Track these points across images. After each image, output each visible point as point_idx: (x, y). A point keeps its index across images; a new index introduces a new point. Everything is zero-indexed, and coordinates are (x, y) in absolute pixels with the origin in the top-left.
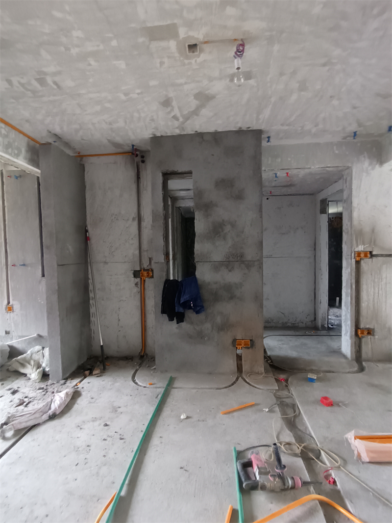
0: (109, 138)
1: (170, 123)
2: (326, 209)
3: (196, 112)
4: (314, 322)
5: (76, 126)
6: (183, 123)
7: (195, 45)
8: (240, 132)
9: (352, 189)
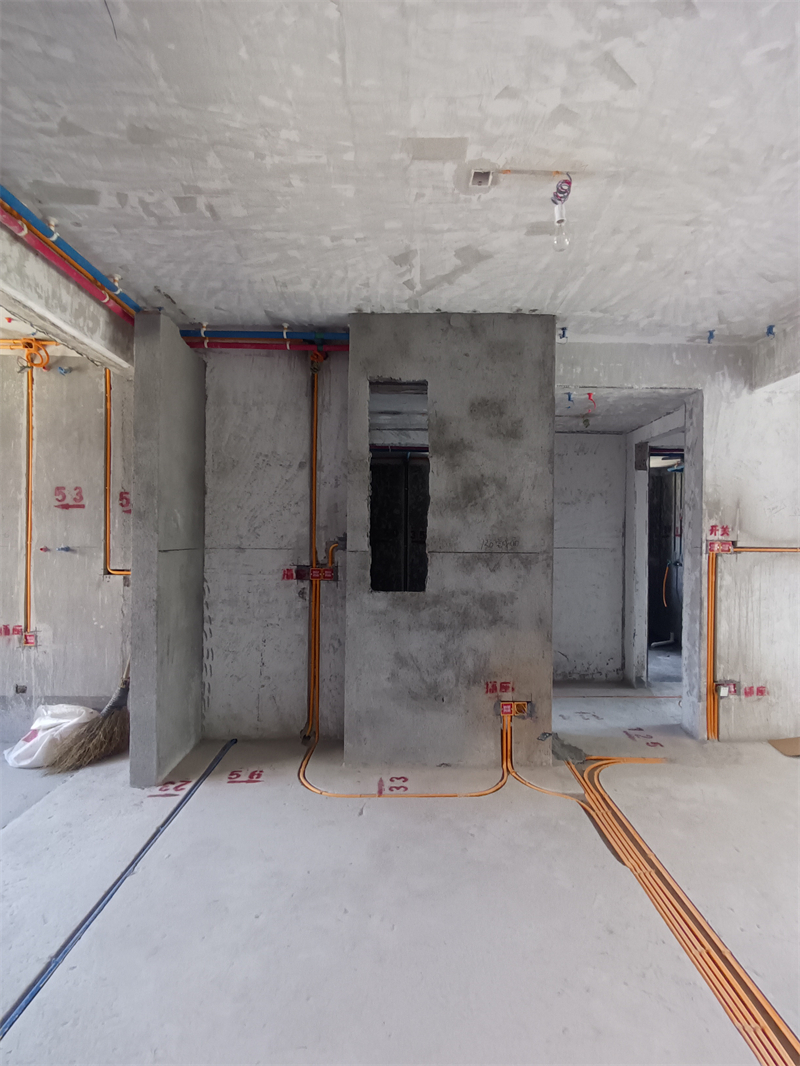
0: (269, 309)
1: (396, 292)
2: (645, 460)
3: (449, 278)
4: (621, 672)
5: (217, 284)
6: (420, 294)
7: (486, 175)
8: (517, 317)
9: (703, 428)
